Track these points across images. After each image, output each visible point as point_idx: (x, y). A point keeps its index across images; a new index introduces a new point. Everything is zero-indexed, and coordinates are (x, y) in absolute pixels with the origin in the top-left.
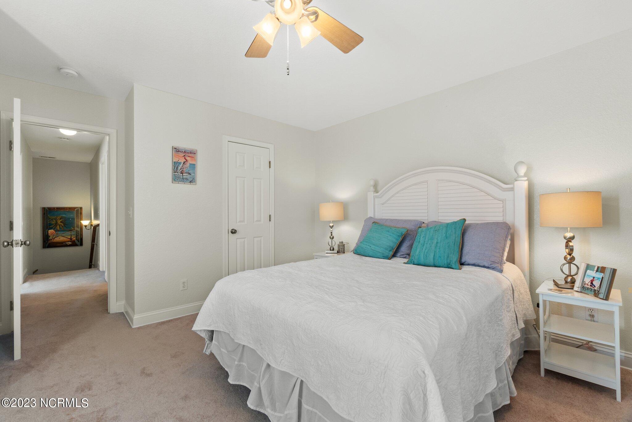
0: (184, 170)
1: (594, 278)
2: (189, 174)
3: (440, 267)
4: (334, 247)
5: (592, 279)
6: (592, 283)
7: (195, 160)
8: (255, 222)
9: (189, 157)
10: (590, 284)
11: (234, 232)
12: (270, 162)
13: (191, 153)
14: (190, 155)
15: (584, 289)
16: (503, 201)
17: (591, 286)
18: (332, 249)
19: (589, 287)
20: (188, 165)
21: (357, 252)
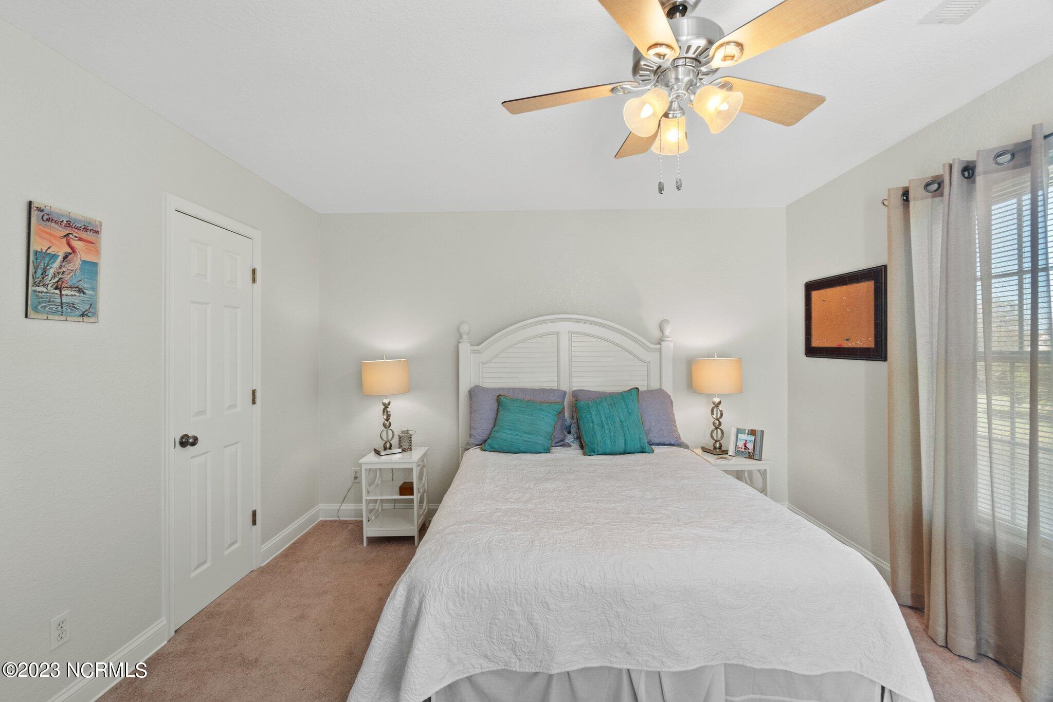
0: (66, 277)
1: (746, 441)
2: (81, 291)
3: (633, 453)
4: (391, 442)
5: (745, 442)
6: (745, 446)
7: (97, 251)
8: (226, 410)
9: (80, 239)
10: (743, 447)
11: (186, 442)
12: (254, 271)
13: (86, 229)
14: (83, 235)
15: (738, 453)
16: (647, 362)
17: (745, 449)
18: (388, 446)
19: (743, 450)
20: (76, 263)
21: (493, 448)
